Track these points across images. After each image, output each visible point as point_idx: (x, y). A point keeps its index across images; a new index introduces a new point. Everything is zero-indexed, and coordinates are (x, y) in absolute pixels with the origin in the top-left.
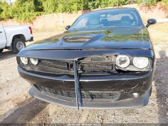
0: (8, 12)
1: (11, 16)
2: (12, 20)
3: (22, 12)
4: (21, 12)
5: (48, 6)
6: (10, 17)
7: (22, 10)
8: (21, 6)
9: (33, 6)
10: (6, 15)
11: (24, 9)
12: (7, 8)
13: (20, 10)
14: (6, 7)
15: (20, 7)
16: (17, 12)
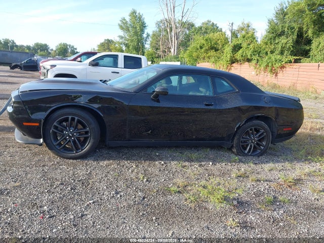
0: (247, 52)
1: (249, 57)
2: (250, 63)
3: (269, 53)
4: (267, 53)
5: (320, 46)
6: (248, 59)
7: (270, 50)
8: (271, 44)
9: (289, 45)
10: (242, 56)
11: (274, 48)
12: (249, 44)
13: (267, 50)
14: (248, 42)
15: (269, 44)
16: (260, 52)
